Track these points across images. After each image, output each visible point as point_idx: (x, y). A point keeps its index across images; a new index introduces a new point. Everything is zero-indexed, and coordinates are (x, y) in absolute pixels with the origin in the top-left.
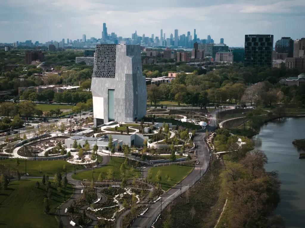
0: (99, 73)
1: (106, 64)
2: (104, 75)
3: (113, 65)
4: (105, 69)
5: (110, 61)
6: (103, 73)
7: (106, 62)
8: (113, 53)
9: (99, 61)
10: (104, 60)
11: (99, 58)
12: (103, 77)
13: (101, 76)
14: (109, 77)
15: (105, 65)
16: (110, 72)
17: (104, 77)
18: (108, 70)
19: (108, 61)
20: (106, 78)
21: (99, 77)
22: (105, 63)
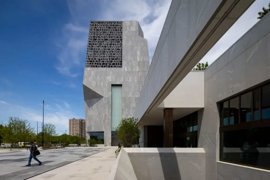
0: (97, 61)
1: (107, 48)
2: (104, 64)
3: (118, 49)
4: (105, 55)
5: (113, 44)
6: (103, 61)
7: (108, 45)
8: (118, 33)
9: (96, 44)
10: (103, 42)
11: (96, 40)
12: (102, 67)
13: (99, 65)
14: (112, 67)
15: (105, 49)
16: (113, 59)
17: (105, 66)
18: (110, 57)
19: (111, 44)
20: (108, 68)
21: (96, 66)
22: (105, 47)
